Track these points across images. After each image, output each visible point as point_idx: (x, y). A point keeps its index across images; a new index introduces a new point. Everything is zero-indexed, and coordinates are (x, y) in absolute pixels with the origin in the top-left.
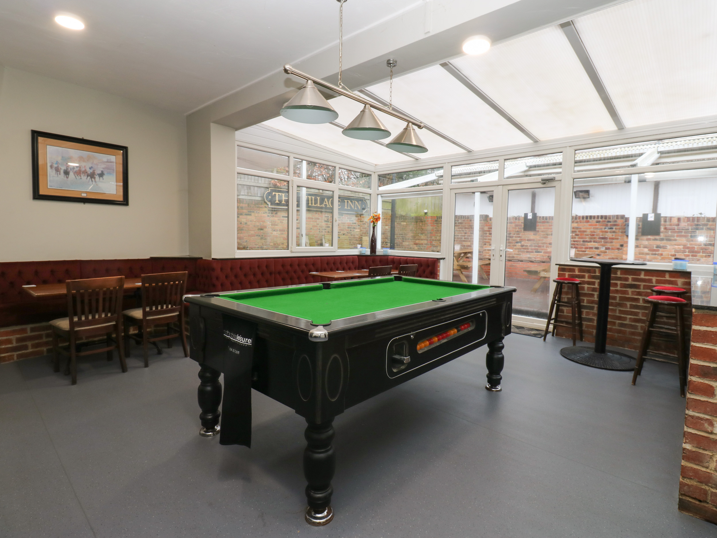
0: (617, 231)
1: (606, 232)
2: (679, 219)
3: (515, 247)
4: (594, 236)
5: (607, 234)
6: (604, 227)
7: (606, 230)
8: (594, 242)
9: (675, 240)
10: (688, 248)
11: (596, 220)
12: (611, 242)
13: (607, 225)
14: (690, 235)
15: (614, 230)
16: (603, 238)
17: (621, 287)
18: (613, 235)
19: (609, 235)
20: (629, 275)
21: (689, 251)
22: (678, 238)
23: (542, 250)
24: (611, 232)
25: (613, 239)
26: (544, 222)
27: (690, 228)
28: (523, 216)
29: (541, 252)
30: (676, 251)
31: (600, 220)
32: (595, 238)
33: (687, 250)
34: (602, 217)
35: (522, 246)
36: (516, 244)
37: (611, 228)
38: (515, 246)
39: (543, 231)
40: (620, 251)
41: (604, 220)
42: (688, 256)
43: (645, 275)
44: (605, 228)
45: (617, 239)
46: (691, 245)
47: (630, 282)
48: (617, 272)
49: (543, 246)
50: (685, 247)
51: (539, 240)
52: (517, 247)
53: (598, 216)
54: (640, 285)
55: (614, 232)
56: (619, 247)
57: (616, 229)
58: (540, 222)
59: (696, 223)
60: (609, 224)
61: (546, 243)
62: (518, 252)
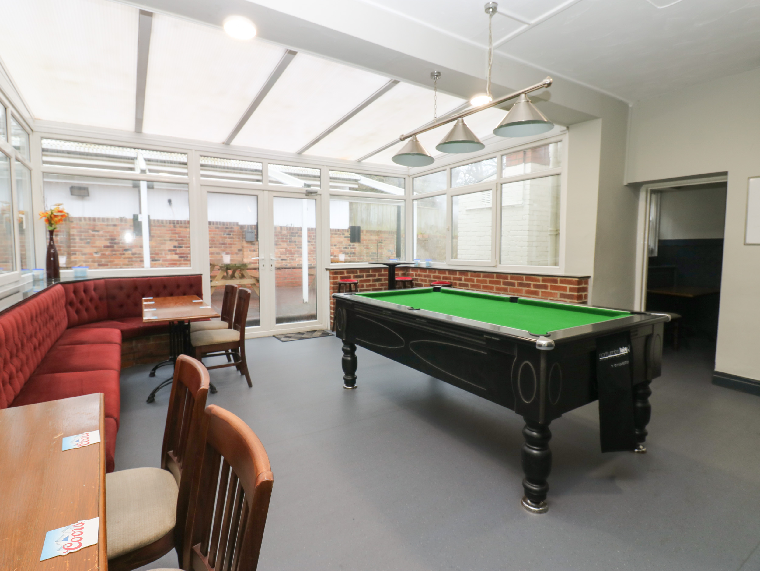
0: (235, 236)
1: (226, 238)
2: (281, 228)
3: (123, 256)
4: (215, 241)
5: (226, 240)
6: (222, 233)
7: (225, 236)
8: (215, 247)
9: (280, 245)
10: (288, 251)
11: (215, 226)
12: (230, 247)
13: (225, 231)
14: (288, 240)
15: (232, 236)
16: (223, 244)
17: (373, 282)
18: (231, 241)
19: (228, 241)
20: (376, 272)
21: (289, 253)
22: (281, 243)
23: (160, 258)
24: (229, 238)
25: (231, 244)
26: (160, 226)
27: (288, 234)
28: (132, 217)
29: (159, 260)
30: (281, 254)
31: (219, 226)
32: (215, 244)
33: (288, 252)
34: (220, 223)
35: (133, 254)
36: (124, 252)
37: (230, 234)
38: (124, 254)
39: (159, 237)
40: (238, 255)
41: (222, 226)
42: (288, 257)
43: (384, 271)
44: (224, 234)
45: (235, 244)
46: (290, 248)
47: (377, 277)
48: (369, 270)
49: (161, 254)
50: (286, 250)
51: (156, 247)
52: (127, 256)
53: (217, 223)
54: (382, 279)
55: (232, 238)
56: (237, 251)
57: (233, 235)
58: (155, 226)
59: (291, 231)
60: (227, 230)
61: (165, 250)
62: (129, 261)
